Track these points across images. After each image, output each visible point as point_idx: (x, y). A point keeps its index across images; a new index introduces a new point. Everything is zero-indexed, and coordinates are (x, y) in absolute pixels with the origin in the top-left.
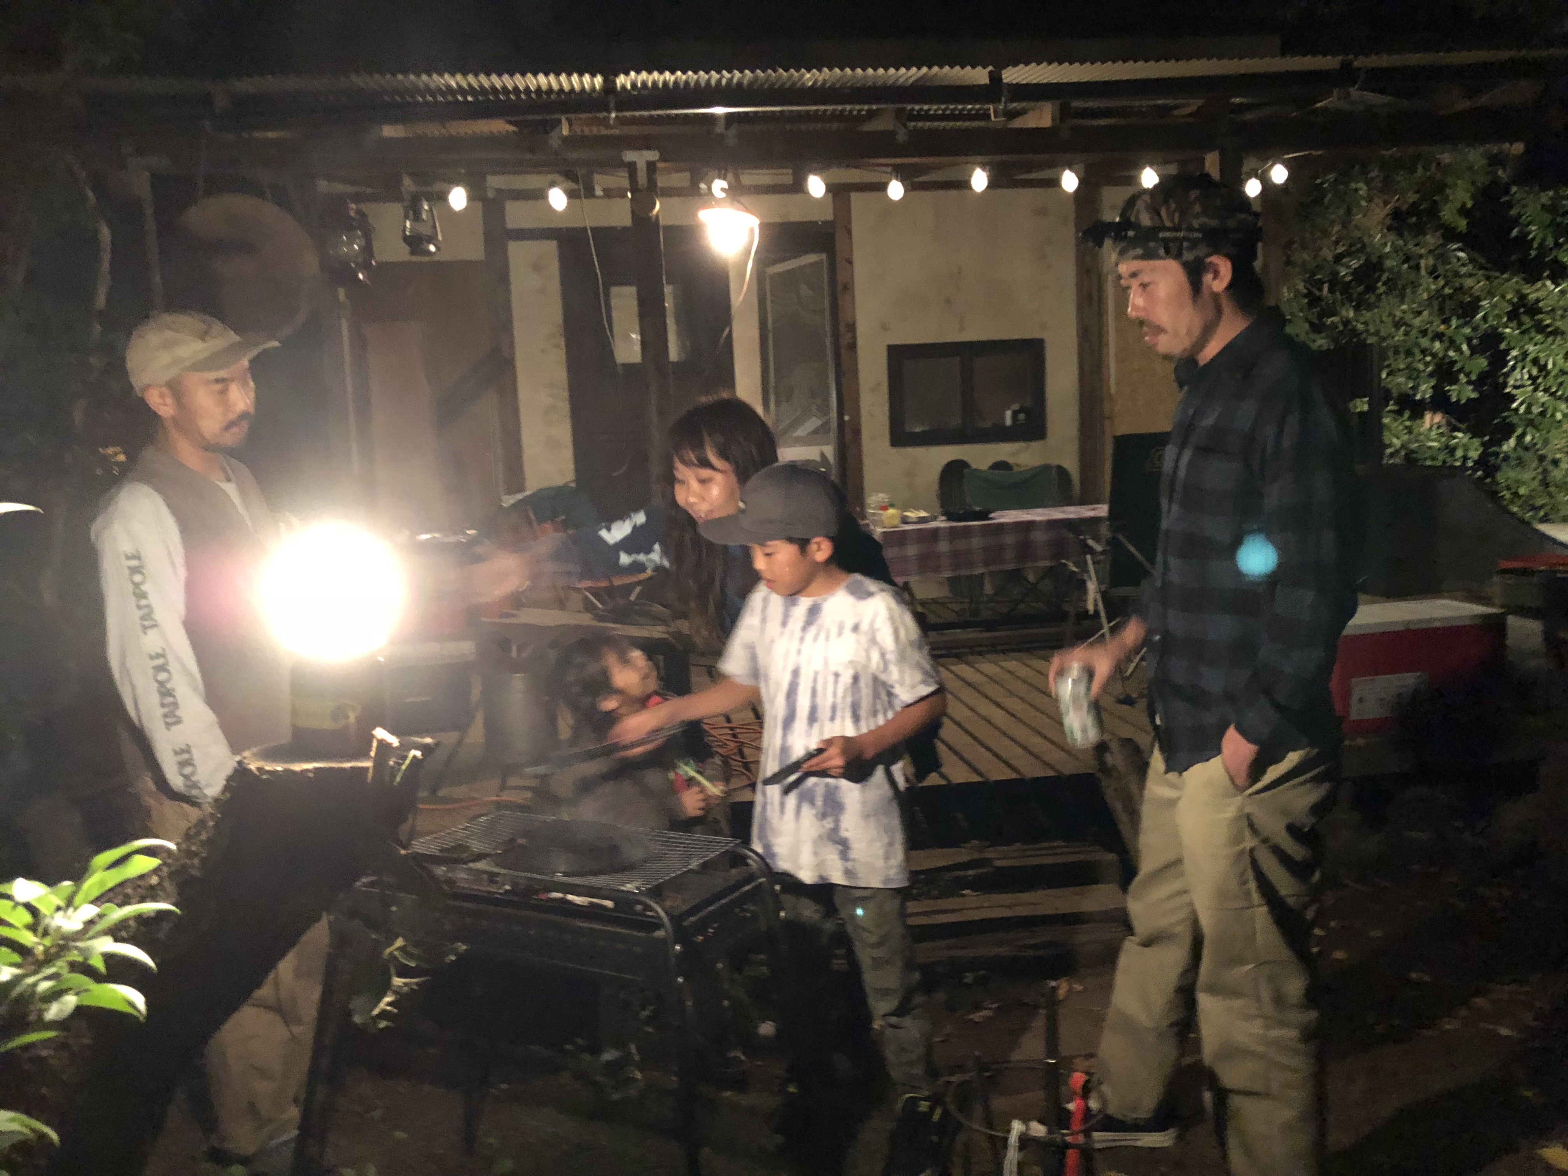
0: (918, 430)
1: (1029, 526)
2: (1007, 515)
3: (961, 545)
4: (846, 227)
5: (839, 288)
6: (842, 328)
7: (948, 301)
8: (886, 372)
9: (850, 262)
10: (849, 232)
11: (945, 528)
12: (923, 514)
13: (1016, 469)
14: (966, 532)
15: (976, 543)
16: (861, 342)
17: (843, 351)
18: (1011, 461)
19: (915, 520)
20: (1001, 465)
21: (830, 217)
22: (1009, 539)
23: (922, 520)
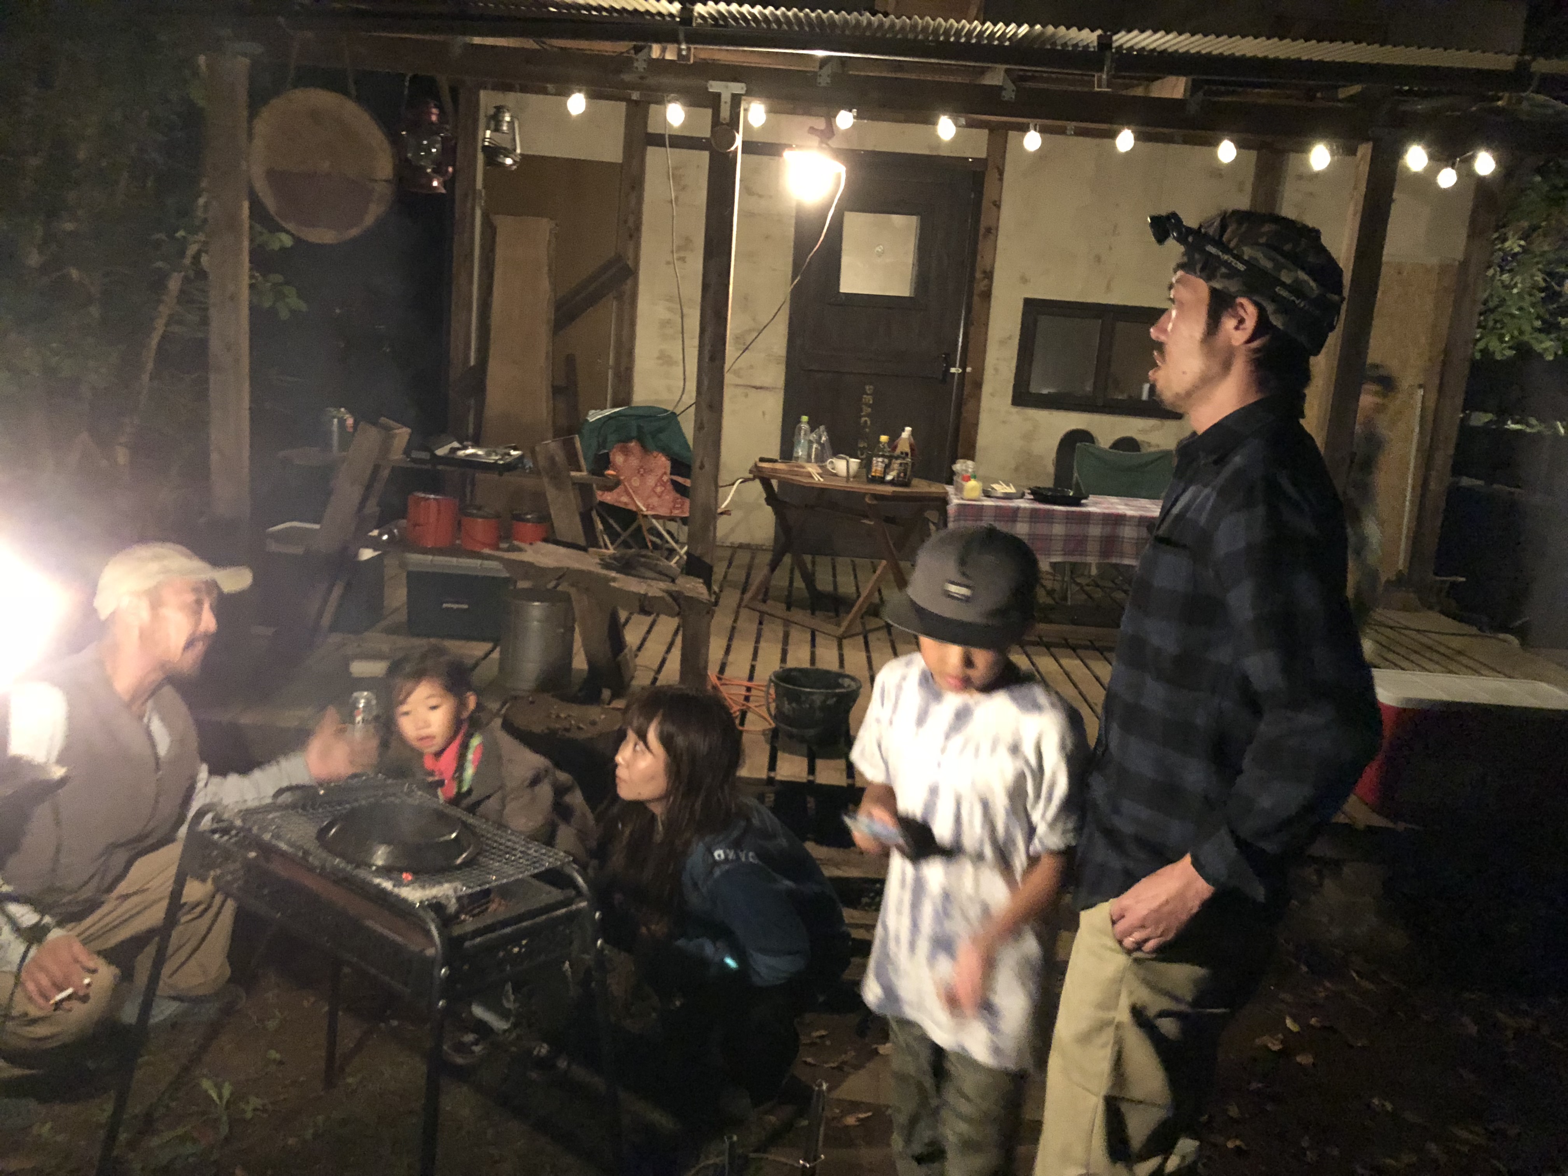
0: (1045, 391)
1: (1118, 520)
2: (1100, 503)
3: (1042, 529)
4: (998, 168)
5: (982, 231)
6: (978, 275)
7: (1098, 259)
8: (1019, 326)
9: (997, 205)
10: (1001, 173)
11: (1025, 509)
12: (1011, 490)
13: (1145, 450)
14: (1049, 517)
15: (1058, 529)
16: (995, 292)
17: (976, 299)
18: (1139, 437)
19: (999, 495)
20: (1127, 444)
21: (984, 155)
22: (1095, 531)
23: (1008, 497)
